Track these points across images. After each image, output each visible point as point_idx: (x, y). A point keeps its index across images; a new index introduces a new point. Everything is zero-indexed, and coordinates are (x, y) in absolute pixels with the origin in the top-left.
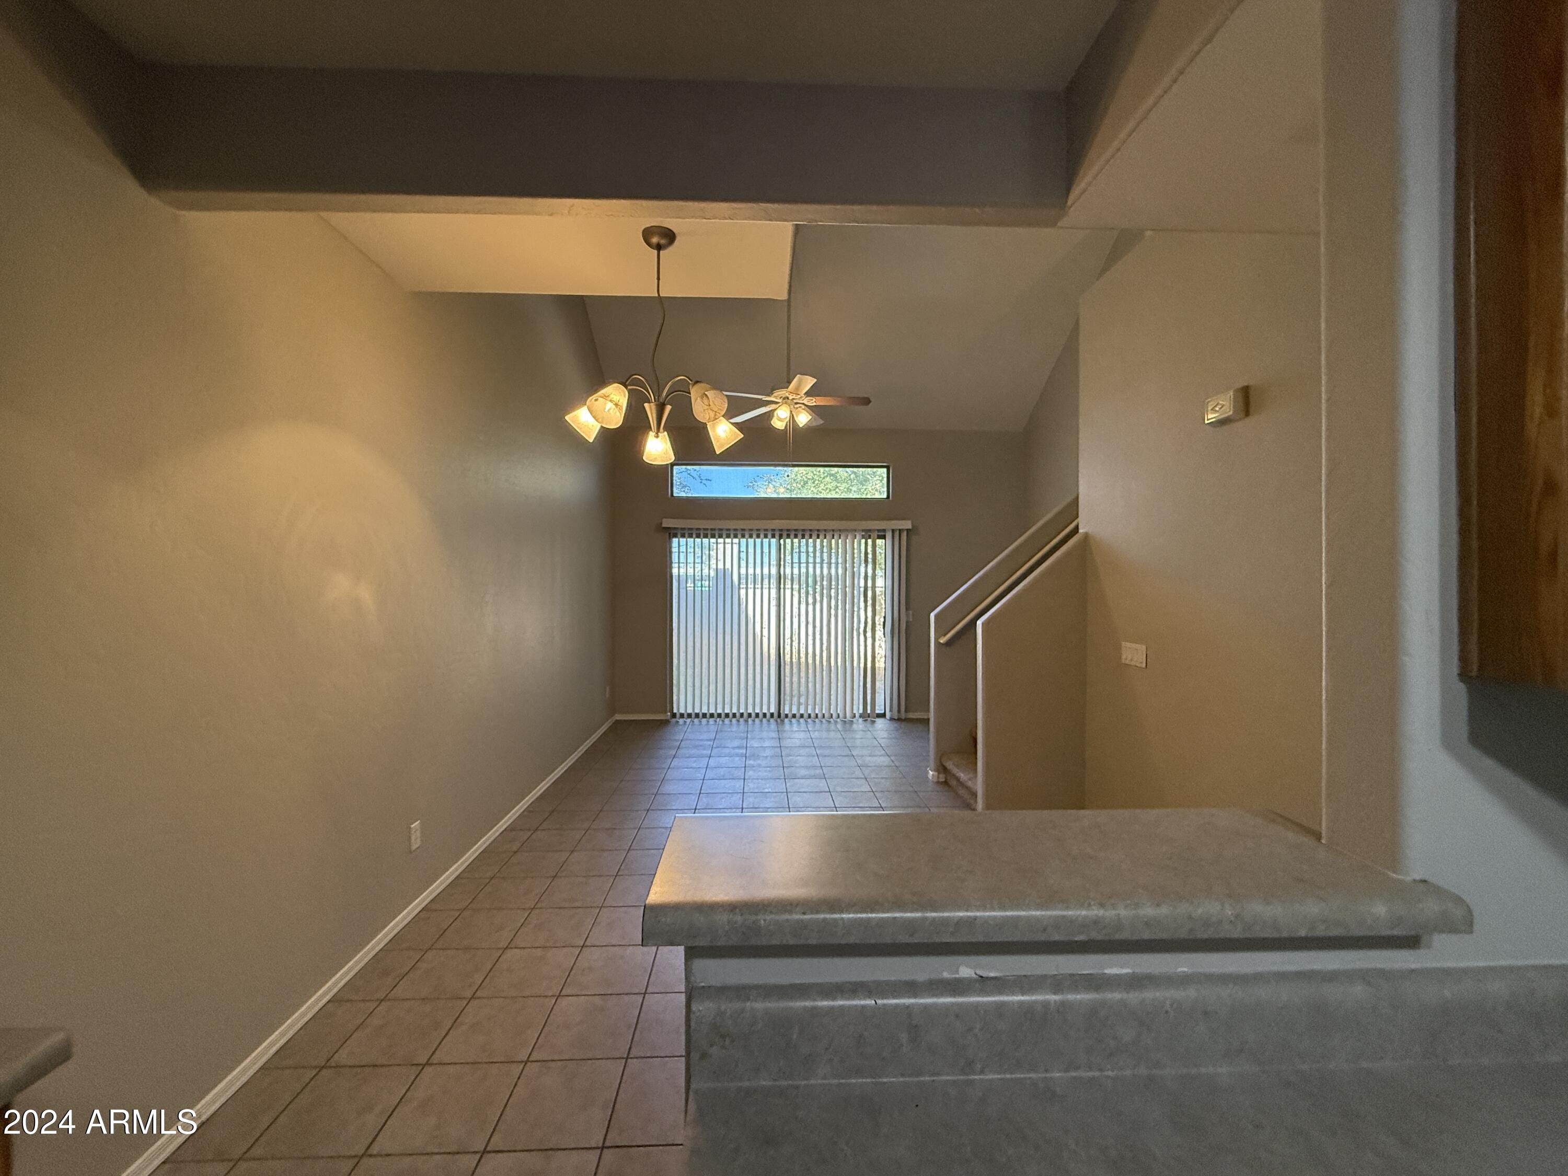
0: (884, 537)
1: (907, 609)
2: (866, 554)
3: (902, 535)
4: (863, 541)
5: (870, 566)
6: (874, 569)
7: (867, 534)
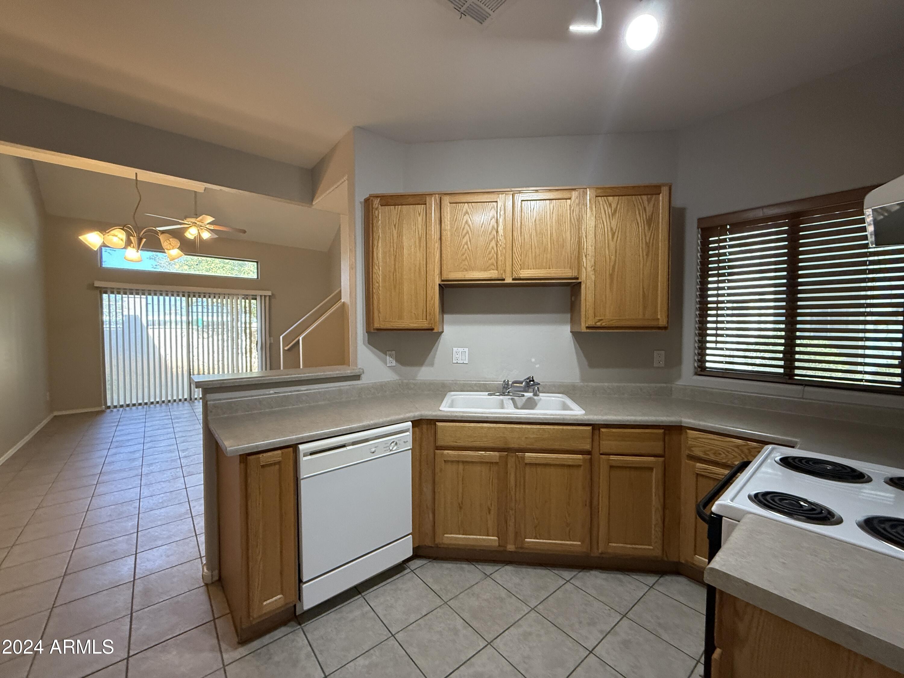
0: (256, 299)
1: (270, 336)
2: (245, 307)
3: (266, 299)
4: (243, 301)
5: (248, 315)
6: (250, 317)
7: (246, 297)
